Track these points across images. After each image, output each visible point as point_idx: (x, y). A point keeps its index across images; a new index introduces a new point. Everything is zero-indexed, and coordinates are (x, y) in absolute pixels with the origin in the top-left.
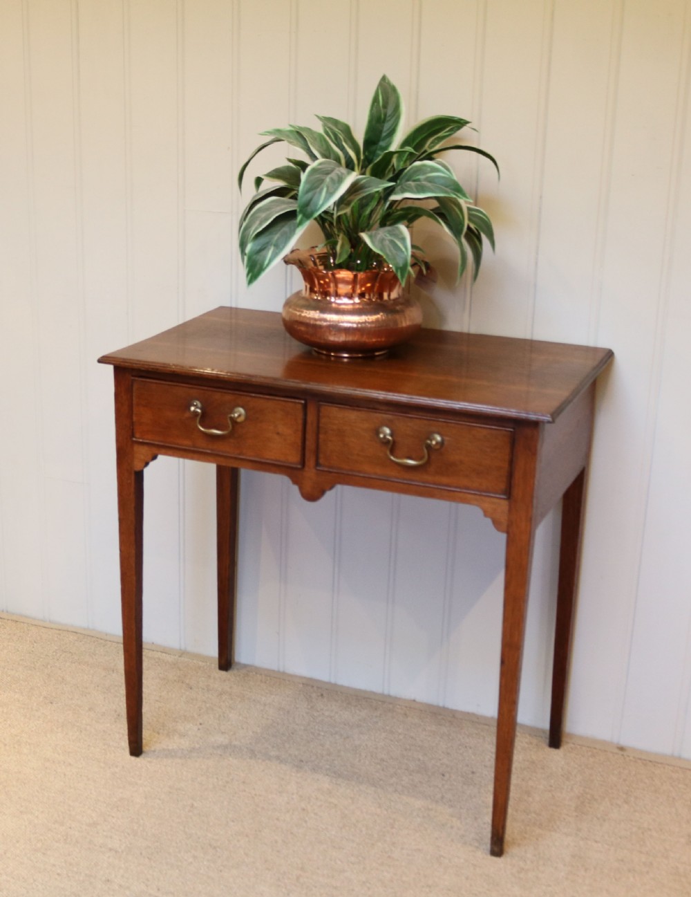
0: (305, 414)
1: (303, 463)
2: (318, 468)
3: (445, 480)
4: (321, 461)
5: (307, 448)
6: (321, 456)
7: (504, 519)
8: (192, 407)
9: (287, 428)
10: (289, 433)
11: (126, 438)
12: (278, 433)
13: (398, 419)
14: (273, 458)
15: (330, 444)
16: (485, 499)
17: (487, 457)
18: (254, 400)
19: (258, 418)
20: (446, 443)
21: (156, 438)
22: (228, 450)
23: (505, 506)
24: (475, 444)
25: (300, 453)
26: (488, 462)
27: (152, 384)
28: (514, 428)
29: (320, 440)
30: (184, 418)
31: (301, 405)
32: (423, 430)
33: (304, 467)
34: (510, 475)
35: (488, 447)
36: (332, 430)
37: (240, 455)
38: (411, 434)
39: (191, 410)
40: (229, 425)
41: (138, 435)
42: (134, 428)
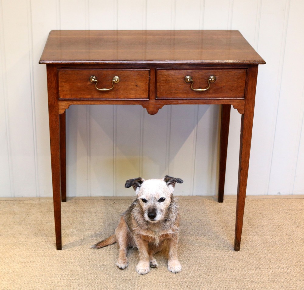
0: (150, 75)
1: (149, 98)
2: (156, 99)
3: (217, 95)
4: (158, 95)
5: (151, 90)
6: (158, 93)
7: (242, 108)
8: (92, 79)
9: (141, 83)
10: (142, 85)
11: (54, 99)
12: (137, 85)
13: (195, 71)
14: (134, 97)
15: (162, 87)
16: (235, 101)
17: (235, 83)
18: (125, 71)
19: (126, 80)
20: (217, 79)
21: (72, 97)
22: (111, 97)
23: (243, 102)
24: (230, 78)
25: (148, 93)
26: (236, 85)
27: (69, 71)
28: (247, 69)
29: (157, 86)
30: (87, 85)
31: (148, 71)
32: (206, 74)
33: (149, 99)
34: (246, 89)
35: (236, 78)
36: (163, 80)
37: (117, 98)
38: (201, 77)
39: (92, 81)
40: (112, 86)
41: (61, 97)
42: (60, 93)
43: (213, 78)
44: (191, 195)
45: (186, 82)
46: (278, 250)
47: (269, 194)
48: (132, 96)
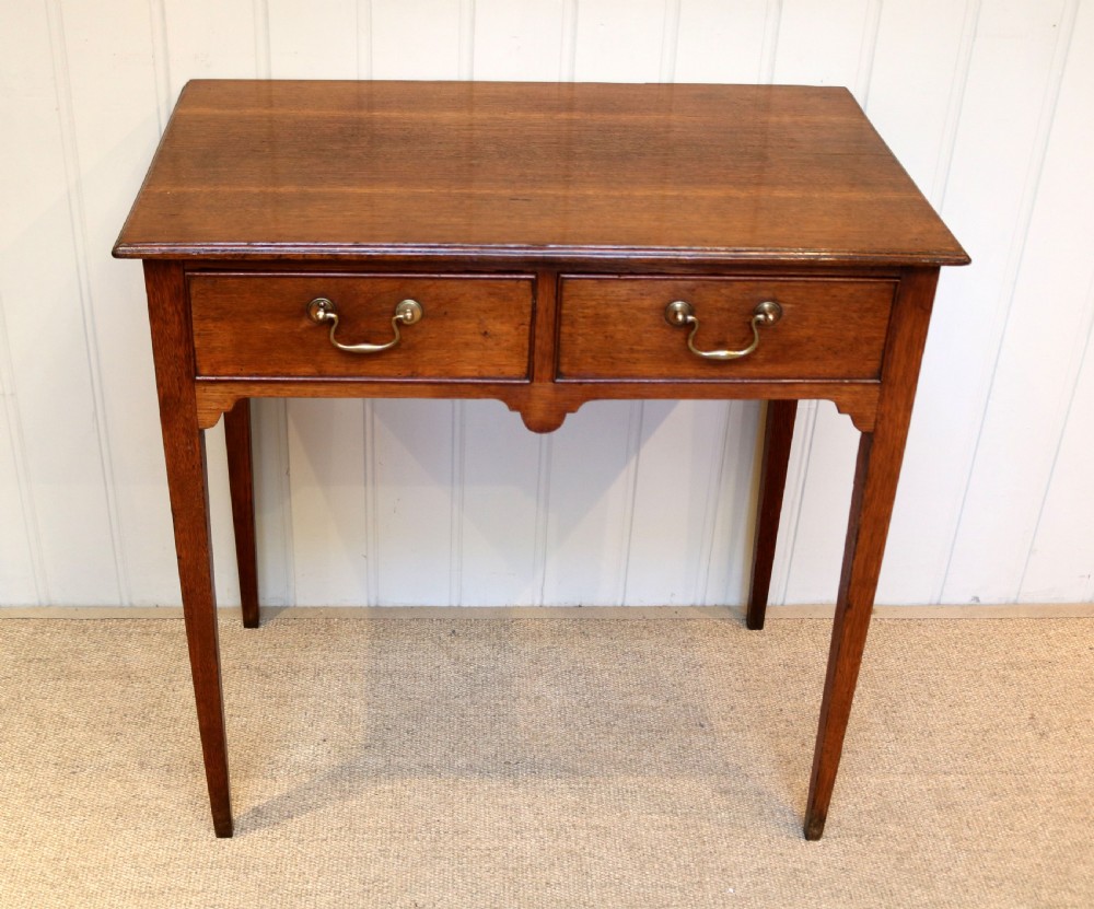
0: (535, 297)
1: (530, 374)
2: (558, 380)
3: (781, 369)
4: (564, 369)
5: (537, 351)
6: (565, 360)
7: (870, 413)
8: (318, 310)
9: (502, 323)
10: (507, 331)
11: (178, 379)
12: (486, 333)
13: (704, 286)
14: (476, 374)
15: (580, 340)
16: (845, 388)
17: (851, 326)
18: (439, 283)
19: (446, 313)
20: (785, 313)
21: (244, 371)
22: (387, 372)
23: (875, 395)
24: (833, 309)
25: (526, 360)
26: (853, 334)
27: (230, 280)
28: (899, 278)
29: (562, 335)
30: (299, 330)
31: (527, 282)
32: (747, 297)
33: (532, 381)
34: (887, 349)
35: (855, 312)
36: (584, 317)
37: (411, 377)
38: (726, 306)
39: (317, 316)
40: (394, 334)
41: (205, 371)
42: (198, 358)
43: (771, 311)
45: (671, 323)
47: (945, 600)
48: (468, 370)
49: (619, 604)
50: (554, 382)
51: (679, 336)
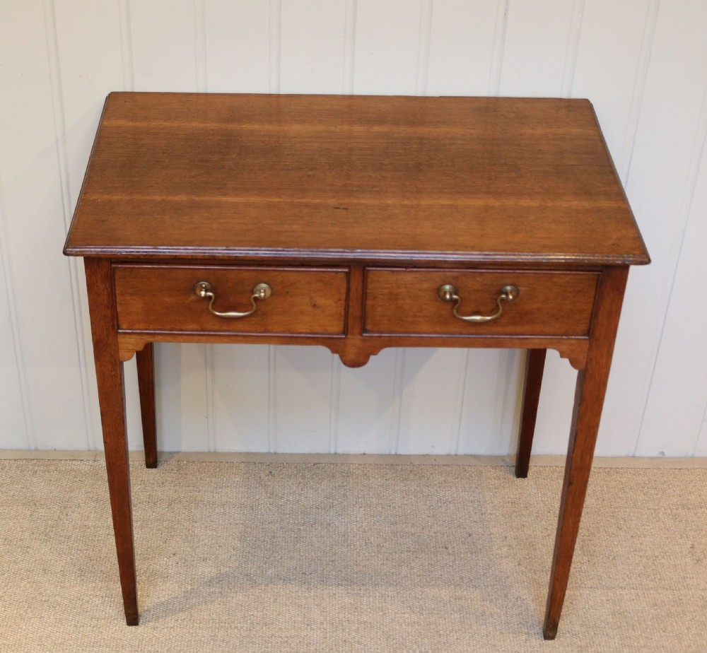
0: (348, 283)
1: (345, 331)
2: (365, 335)
3: (519, 329)
4: (369, 327)
5: (350, 316)
6: (369, 321)
7: (582, 358)
8: (201, 290)
9: (326, 299)
10: (330, 304)
11: (106, 330)
12: (315, 305)
13: (465, 275)
14: (308, 331)
15: (380, 309)
16: (564, 341)
17: (568, 302)
18: (283, 274)
19: (287, 292)
20: (521, 293)
21: (151, 327)
22: (249, 329)
23: (586, 346)
24: (555, 291)
25: (343, 322)
26: (569, 306)
27: (142, 270)
28: (601, 271)
29: (367, 306)
30: (188, 302)
31: (343, 274)
32: (495, 283)
33: (347, 336)
34: (594, 316)
35: (570, 293)
36: (382, 295)
37: (264, 332)
38: (480, 288)
39: (201, 295)
40: (252, 305)
41: (124, 326)
42: (119, 319)
43: (511, 292)
44: (453, 453)
45: (442, 299)
46: (646, 637)
48: (303, 328)
49: (393, 452)
50: (361, 335)
51: (448, 307)
